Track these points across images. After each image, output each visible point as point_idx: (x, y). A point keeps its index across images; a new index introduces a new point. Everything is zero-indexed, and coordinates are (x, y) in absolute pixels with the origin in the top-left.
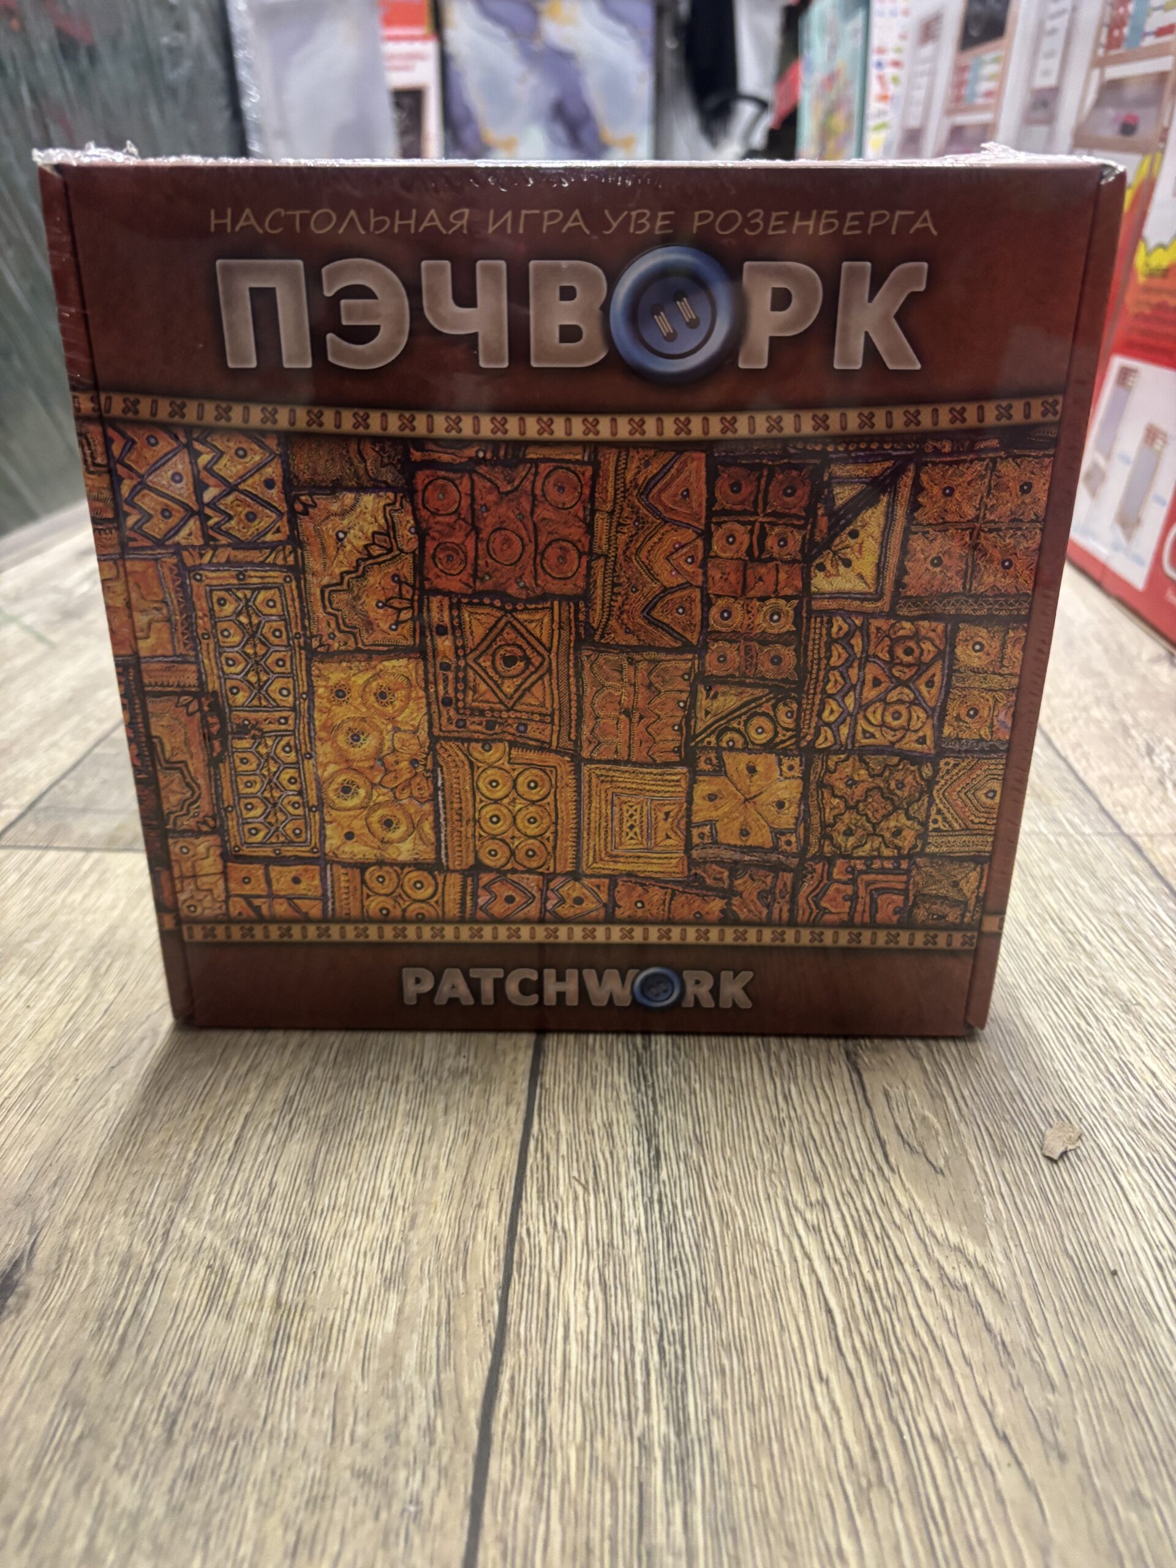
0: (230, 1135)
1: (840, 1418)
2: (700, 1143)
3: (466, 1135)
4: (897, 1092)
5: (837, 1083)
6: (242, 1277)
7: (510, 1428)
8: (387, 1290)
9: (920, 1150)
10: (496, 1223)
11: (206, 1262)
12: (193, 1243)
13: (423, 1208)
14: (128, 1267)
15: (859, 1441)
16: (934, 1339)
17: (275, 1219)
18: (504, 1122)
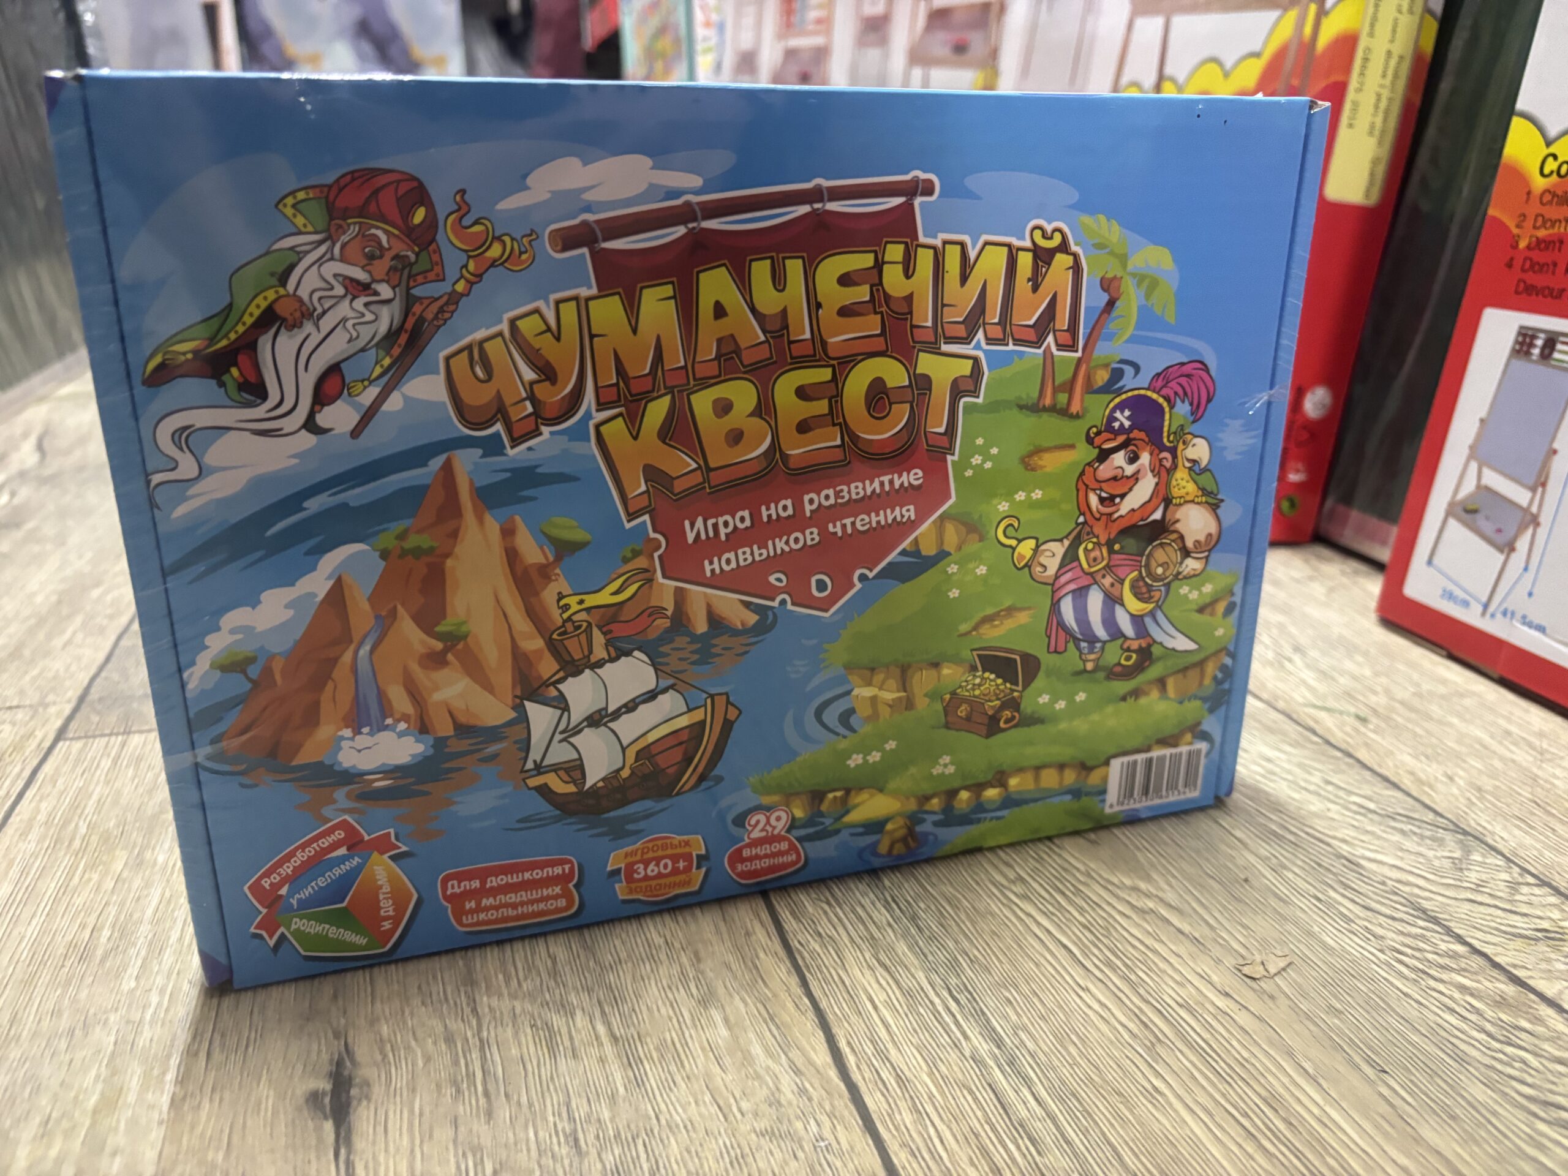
1: (1109, 1010)
7: (867, 1075)
8: (706, 1008)
15: (1131, 1020)
16: (1147, 947)
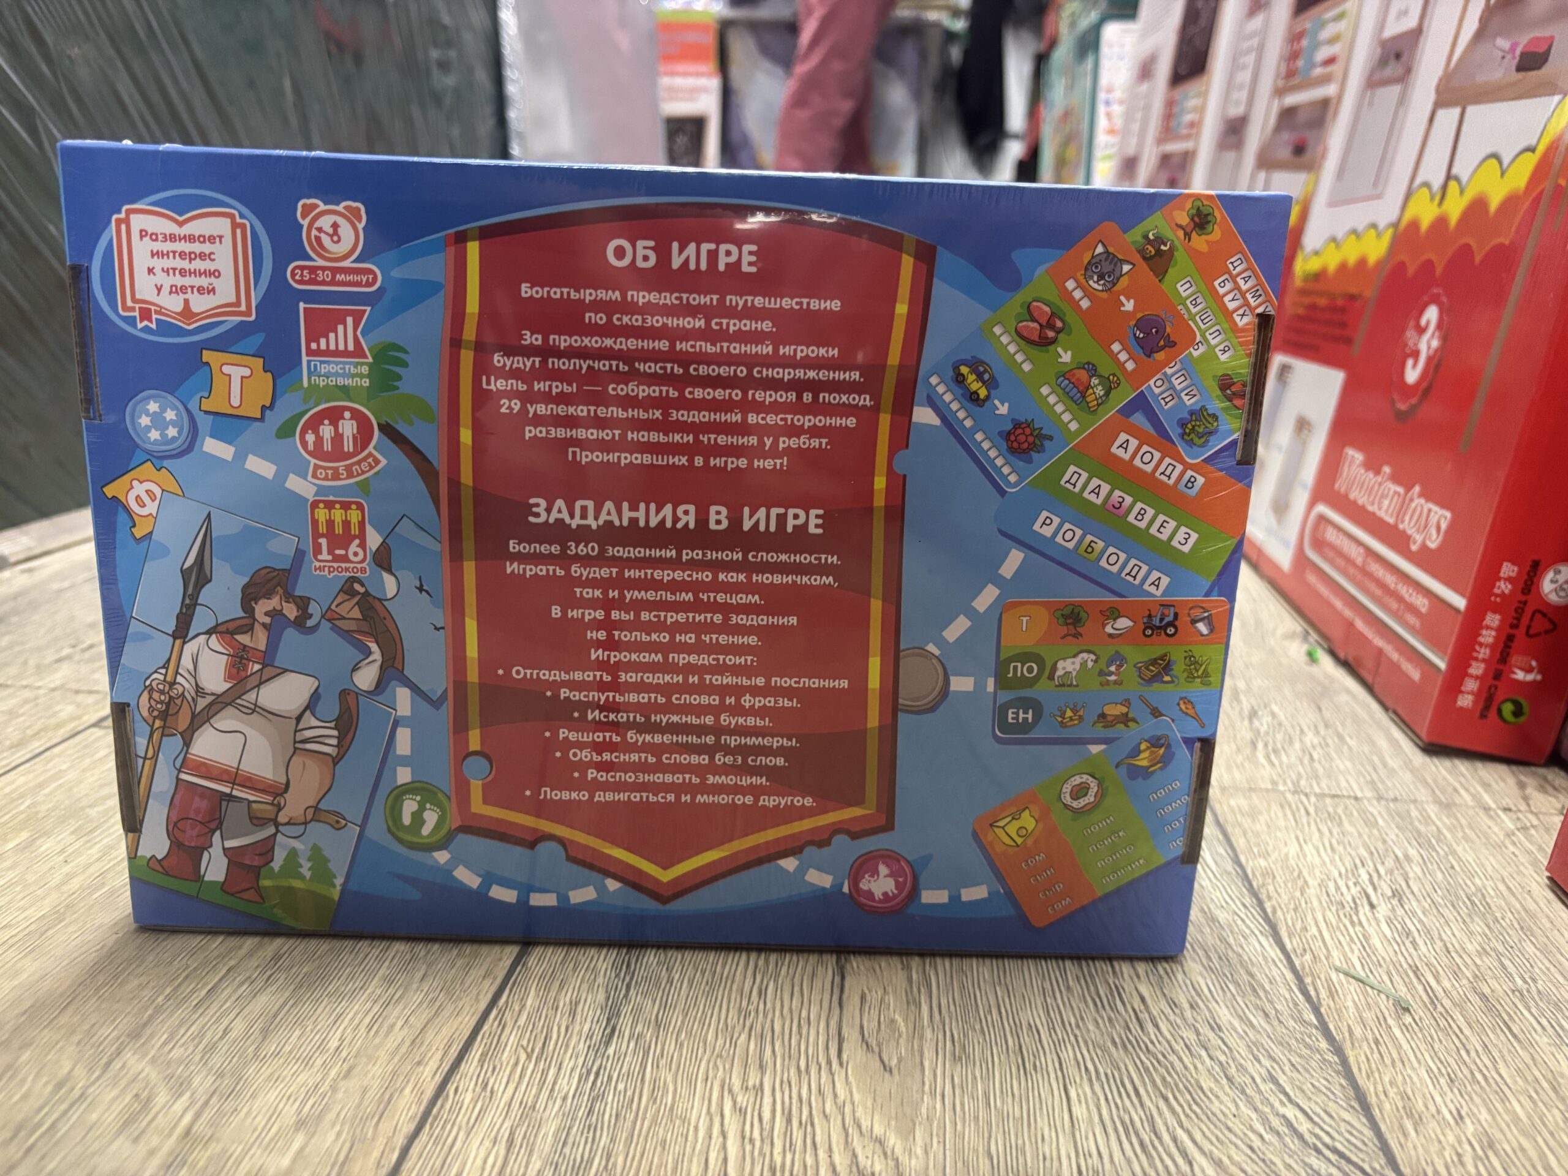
0: (207, 984)
2: (658, 1025)
3: (433, 1001)
4: (874, 997)
5: (818, 983)
6: (164, 1107)
9: (876, 1049)
10: (429, 1079)
11: (134, 1092)
12: (131, 1072)
13: (364, 1060)
14: (61, 1089)
17: (216, 1060)
18: (475, 992)
